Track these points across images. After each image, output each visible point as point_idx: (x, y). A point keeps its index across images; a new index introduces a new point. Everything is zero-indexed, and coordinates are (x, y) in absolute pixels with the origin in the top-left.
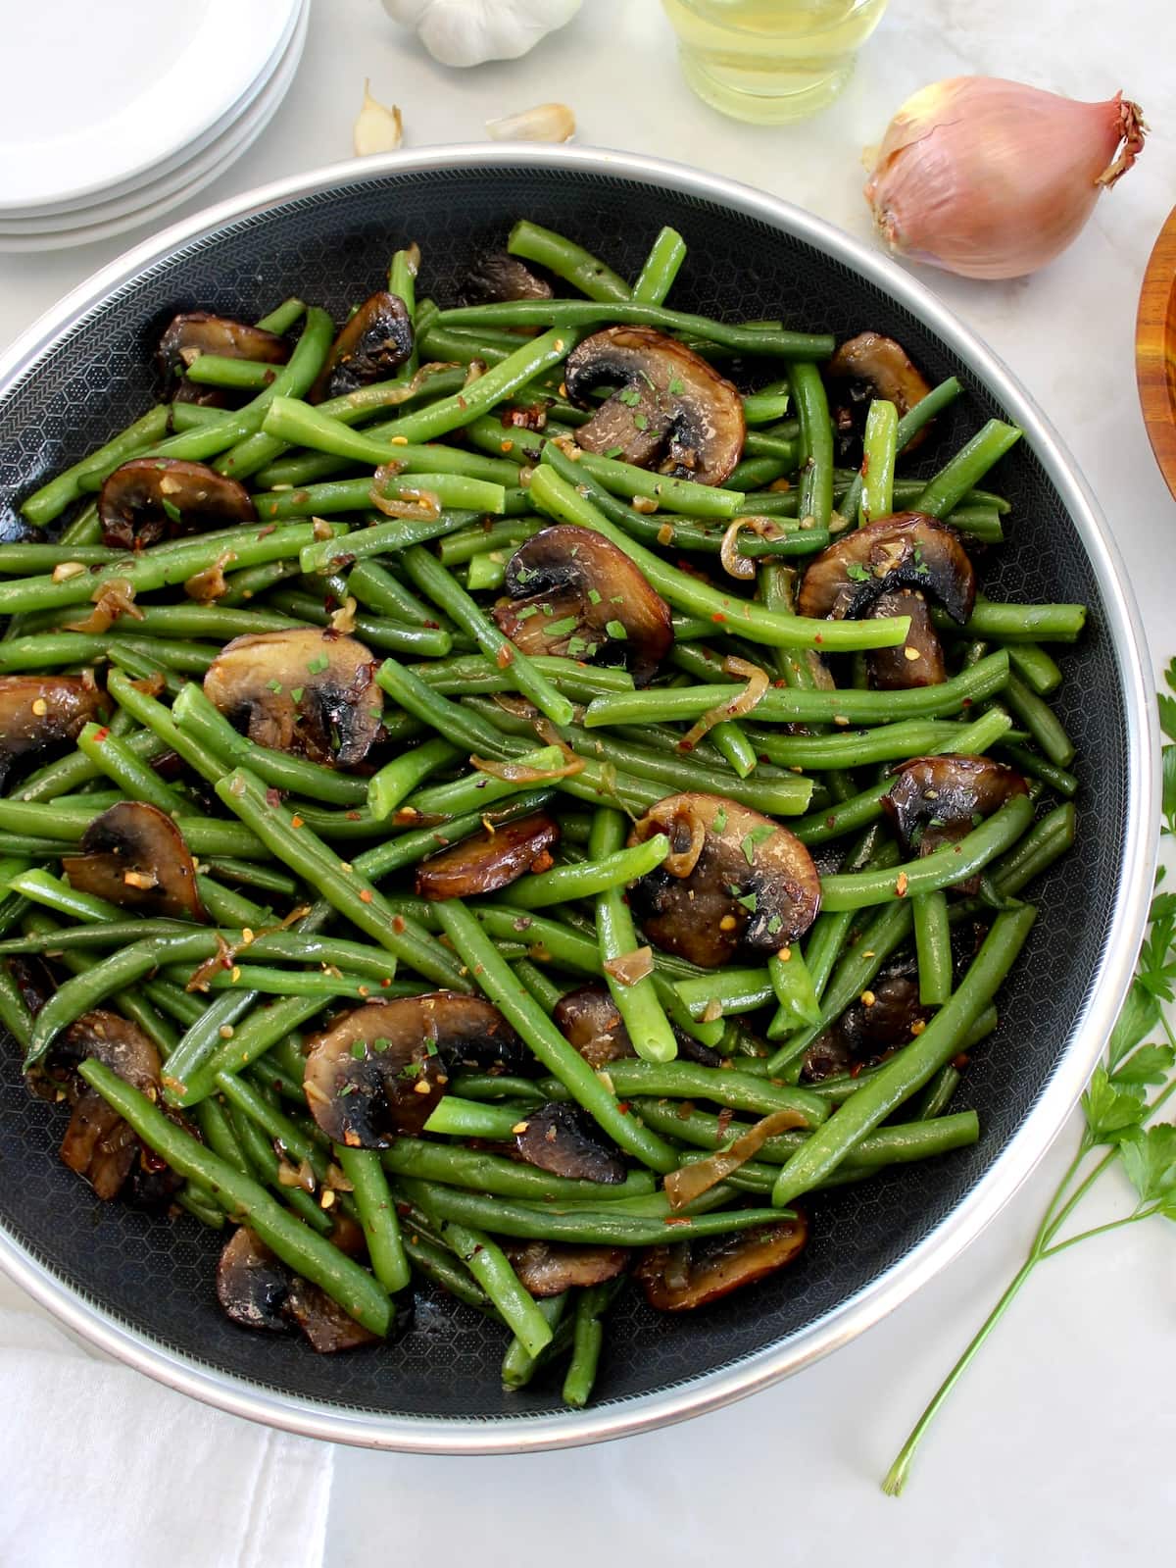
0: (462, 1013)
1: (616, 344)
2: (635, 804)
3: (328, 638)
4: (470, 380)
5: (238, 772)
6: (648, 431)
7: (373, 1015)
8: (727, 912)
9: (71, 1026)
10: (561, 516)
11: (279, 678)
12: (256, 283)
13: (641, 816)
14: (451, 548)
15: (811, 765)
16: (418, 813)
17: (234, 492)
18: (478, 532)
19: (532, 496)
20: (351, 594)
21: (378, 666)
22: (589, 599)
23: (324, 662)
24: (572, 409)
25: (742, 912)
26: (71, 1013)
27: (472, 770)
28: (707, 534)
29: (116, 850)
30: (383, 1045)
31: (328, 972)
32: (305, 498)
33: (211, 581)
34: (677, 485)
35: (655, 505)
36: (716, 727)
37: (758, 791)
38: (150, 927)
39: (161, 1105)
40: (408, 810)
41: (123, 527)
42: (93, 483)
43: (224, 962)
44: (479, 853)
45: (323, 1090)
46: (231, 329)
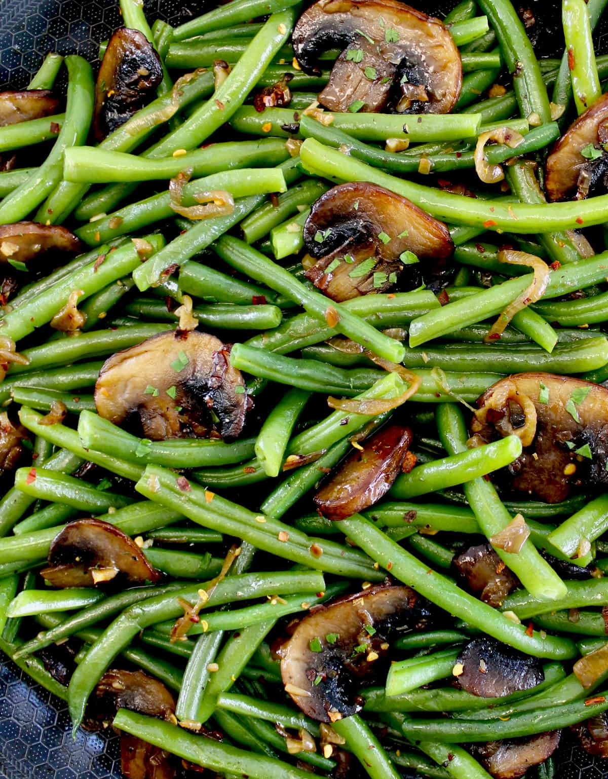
1: (328, 12)
3: (180, 338)
4: (219, 81)
5: (149, 470)
6: (379, 79)
7: (318, 619)
8: (567, 461)
10: (334, 177)
11: (153, 384)
12: (15, 53)
13: (478, 404)
14: (252, 229)
15: (595, 320)
16: (301, 457)
17: (62, 236)
18: (268, 208)
19: (304, 166)
20: (184, 293)
21: (229, 350)
22: (380, 241)
23: (183, 359)
24: (308, 77)
25: (580, 459)
27: (331, 411)
28: (459, 155)
29: (78, 559)
30: (333, 638)
31: (274, 602)
32: (119, 221)
33: (70, 317)
34: (420, 120)
35: (406, 142)
36: (516, 316)
37: (566, 359)
38: (125, 599)
40: (293, 458)
43: (192, 620)
44: (358, 474)
45: (300, 687)
46: (10, 99)
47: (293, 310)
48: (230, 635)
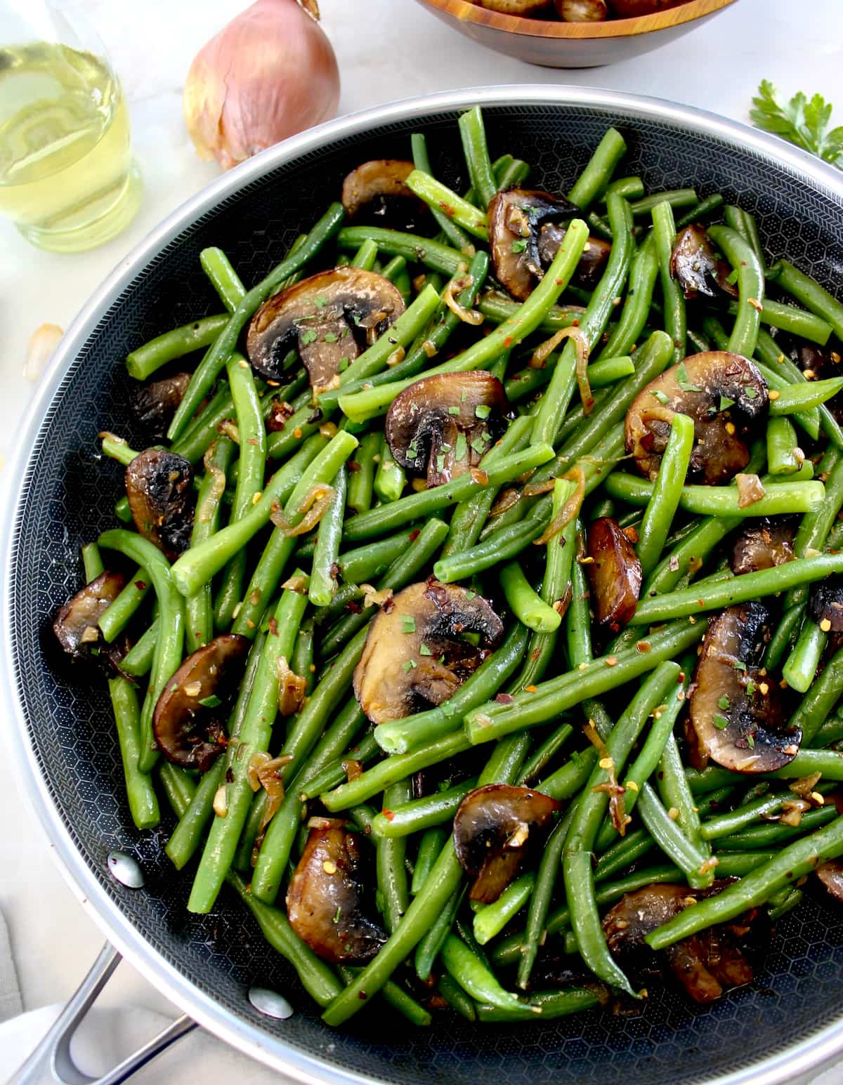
0: (724, 632)
1: (263, 330)
2: (617, 453)
3: (390, 609)
4: (236, 435)
5: (469, 718)
6: (340, 336)
7: (701, 699)
8: (724, 424)
9: (610, 947)
10: (380, 407)
11: (405, 660)
13: (629, 451)
14: (359, 500)
15: (636, 337)
16: (561, 600)
17: (225, 642)
18: (355, 476)
20: (359, 585)
21: (435, 579)
22: (454, 415)
23: (409, 620)
24: (291, 384)
25: (728, 414)
26: (601, 941)
27: (544, 548)
28: (444, 322)
29: (488, 844)
30: (724, 702)
31: (658, 715)
32: (257, 594)
34: (395, 328)
35: (400, 349)
36: (588, 375)
37: (650, 366)
38: (554, 848)
39: (703, 895)
40: (557, 604)
41: (201, 748)
42: (148, 758)
43: (619, 792)
45: (745, 758)
46: (85, 596)
47: (447, 512)
48: (656, 779)
